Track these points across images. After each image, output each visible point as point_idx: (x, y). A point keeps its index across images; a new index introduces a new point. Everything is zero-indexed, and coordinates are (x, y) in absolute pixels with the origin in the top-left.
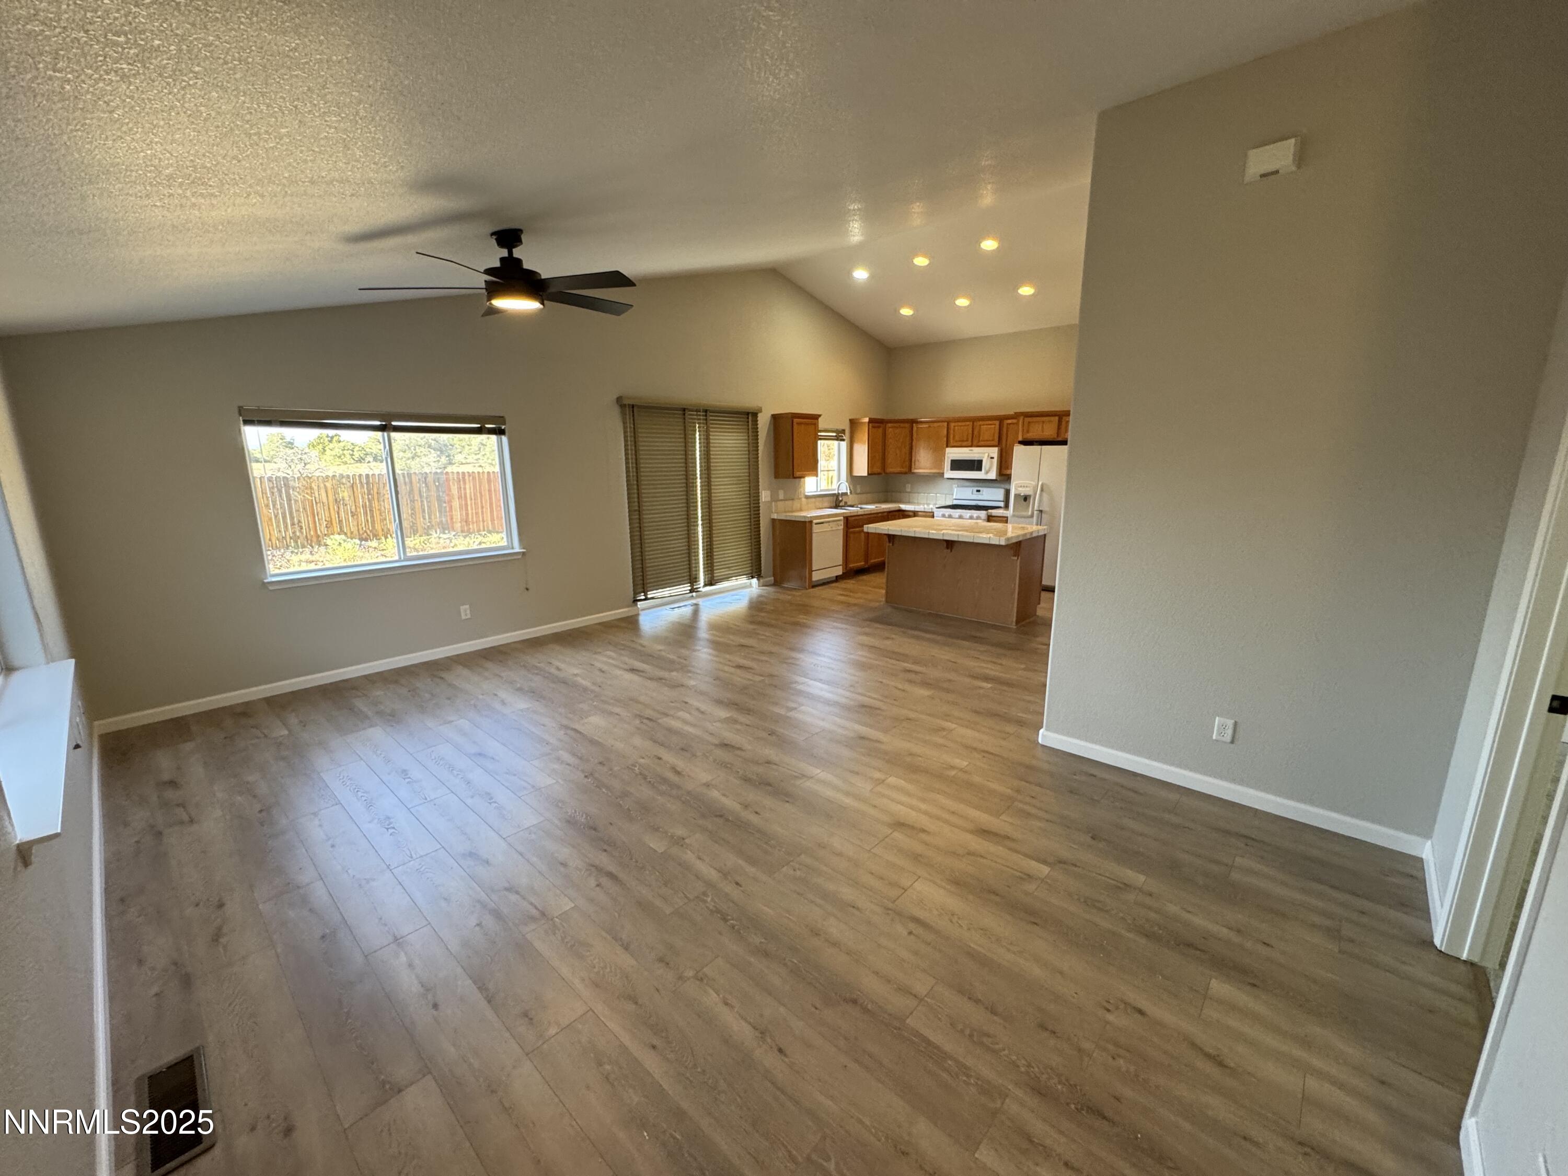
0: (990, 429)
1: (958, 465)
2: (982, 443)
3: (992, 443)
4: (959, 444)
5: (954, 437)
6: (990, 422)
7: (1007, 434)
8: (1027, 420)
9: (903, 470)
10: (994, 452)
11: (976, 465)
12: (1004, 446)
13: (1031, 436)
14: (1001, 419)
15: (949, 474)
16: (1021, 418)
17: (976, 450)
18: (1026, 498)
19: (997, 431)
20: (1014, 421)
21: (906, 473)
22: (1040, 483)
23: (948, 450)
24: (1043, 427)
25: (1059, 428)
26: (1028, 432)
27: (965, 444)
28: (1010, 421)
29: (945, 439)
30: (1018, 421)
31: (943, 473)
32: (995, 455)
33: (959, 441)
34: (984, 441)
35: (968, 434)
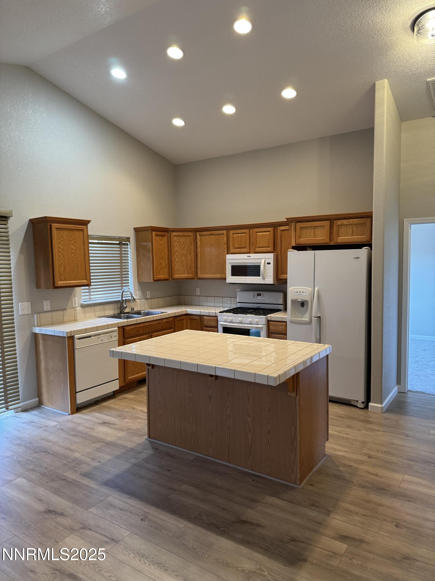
0: (265, 236)
1: (238, 270)
2: (258, 250)
3: (269, 249)
5: (234, 244)
6: (264, 228)
7: (281, 241)
8: (299, 225)
9: (190, 276)
10: (270, 257)
11: (255, 270)
12: (279, 252)
13: (303, 241)
14: (275, 226)
15: (231, 279)
16: (293, 225)
17: (253, 256)
18: (303, 304)
19: (272, 237)
20: (286, 227)
21: (193, 279)
22: (316, 289)
23: (228, 257)
24: (314, 232)
25: (331, 233)
26: (300, 237)
27: (243, 250)
28: (282, 228)
29: (226, 246)
30: (290, 227)
31: (225, 279)
32: (272, 261)
33: (238, 248)
34: (261, 247)
35: (246, 241)
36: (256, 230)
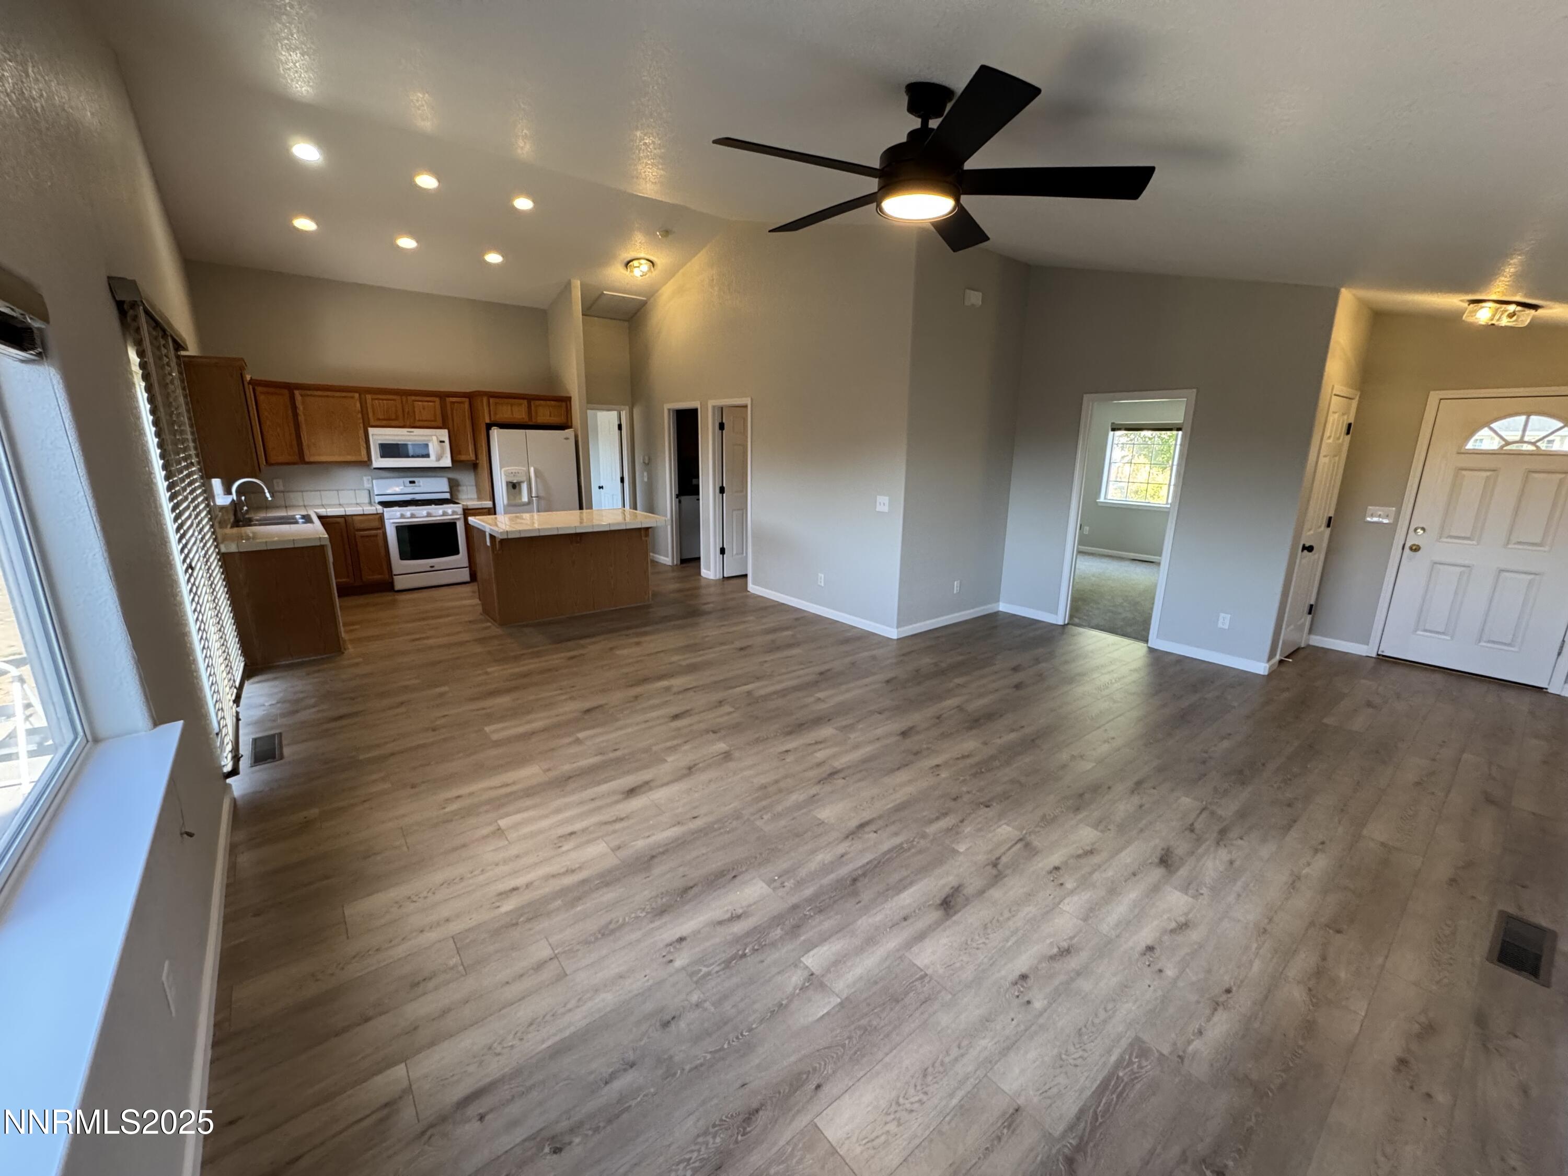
0: (428, 407)
1: (389, 450)
2: (418, 424)
3: (437, 424)
4: (384, 423)
5: (375, 413)
6: (428, 399)
7: (452, 415)
8: (493, 400)
10: (442, 435)
11: (420, 450)
13: (500, 418)
14: (443, 396)
15: (379, 462)
18: (516, 485)
19: (439, 410)
21: (296, 462)
22: (532, 469)
23: (372, 431)
25: (530, 412)
26: (496, 414)
27: (393, 423)
28: (454, 399)
29: (364, 416)
31: (371, 462)
32: (444, 439)
33: (384, 420)
34: (422, 421)
35: (396, 411)
36: (413, 398)
